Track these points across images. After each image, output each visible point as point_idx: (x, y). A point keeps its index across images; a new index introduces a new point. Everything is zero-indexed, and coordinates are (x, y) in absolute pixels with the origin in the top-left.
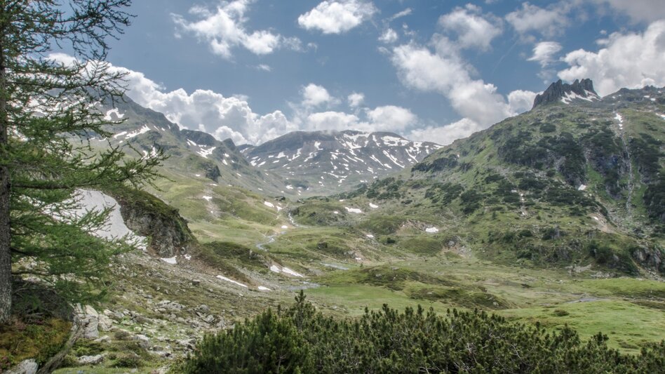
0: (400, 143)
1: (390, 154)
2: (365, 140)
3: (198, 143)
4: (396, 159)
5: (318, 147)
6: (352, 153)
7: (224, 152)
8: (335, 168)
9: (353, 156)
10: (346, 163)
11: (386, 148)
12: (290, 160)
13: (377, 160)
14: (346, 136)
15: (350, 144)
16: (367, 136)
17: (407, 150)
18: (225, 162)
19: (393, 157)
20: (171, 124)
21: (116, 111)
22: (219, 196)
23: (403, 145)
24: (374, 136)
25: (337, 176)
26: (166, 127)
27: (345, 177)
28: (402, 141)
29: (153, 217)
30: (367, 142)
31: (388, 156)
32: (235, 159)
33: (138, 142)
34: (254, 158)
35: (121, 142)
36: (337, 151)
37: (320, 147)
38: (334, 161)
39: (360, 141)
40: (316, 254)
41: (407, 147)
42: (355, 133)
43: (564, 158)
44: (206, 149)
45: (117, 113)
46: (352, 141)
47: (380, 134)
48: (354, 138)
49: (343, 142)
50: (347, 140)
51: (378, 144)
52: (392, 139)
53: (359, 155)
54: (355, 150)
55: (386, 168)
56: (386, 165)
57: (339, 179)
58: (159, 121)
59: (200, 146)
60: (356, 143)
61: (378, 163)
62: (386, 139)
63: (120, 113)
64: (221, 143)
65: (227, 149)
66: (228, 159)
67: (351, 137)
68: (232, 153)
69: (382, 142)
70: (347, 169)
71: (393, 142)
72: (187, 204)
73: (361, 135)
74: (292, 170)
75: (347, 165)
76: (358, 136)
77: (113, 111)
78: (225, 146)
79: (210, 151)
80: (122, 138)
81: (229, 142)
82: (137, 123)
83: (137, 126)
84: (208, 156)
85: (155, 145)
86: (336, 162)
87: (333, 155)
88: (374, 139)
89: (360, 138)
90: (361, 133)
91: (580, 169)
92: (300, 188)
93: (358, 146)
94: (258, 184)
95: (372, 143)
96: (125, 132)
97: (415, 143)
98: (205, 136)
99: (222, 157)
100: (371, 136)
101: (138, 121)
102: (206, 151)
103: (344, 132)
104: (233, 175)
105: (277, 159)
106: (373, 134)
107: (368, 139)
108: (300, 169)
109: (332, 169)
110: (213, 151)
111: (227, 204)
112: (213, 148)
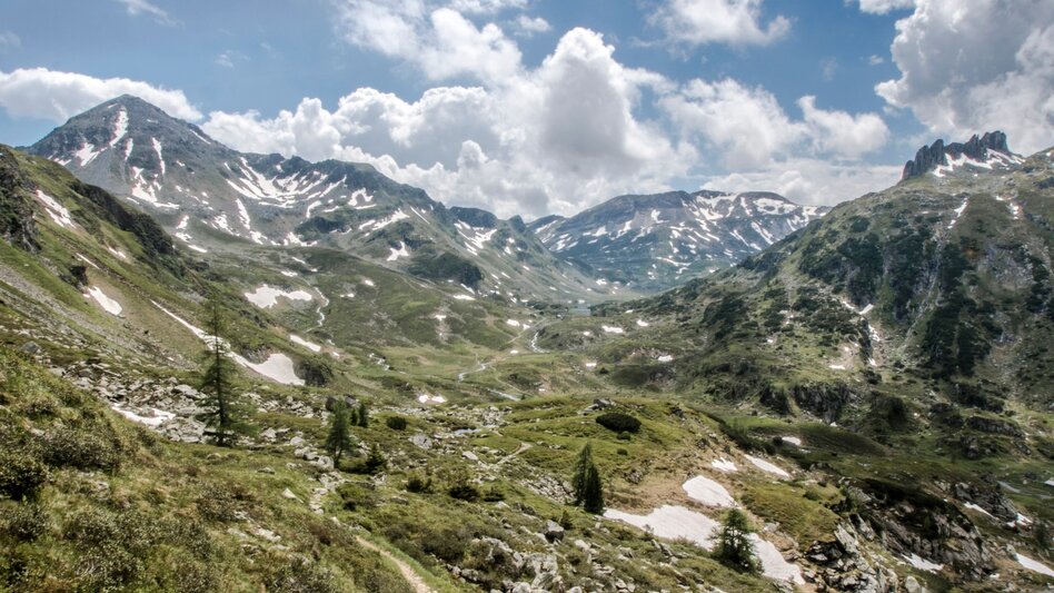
0: (781, 210)
1: (761, 227)
2: (729, 205)
3: (472, 226)
4: (770, 235)
5: (655, 219)
6: (704, 227)
7: (508, 236)
8: (676, 250)
9: (703, 233)
10: (693, 243)
11: (758, 216)
12: (613, 239)
13: (741, 237)
14: (700, 199)
15: (705, 212)
16: (732, 198)
17: (789, 221)
18: (508, 250)
19: (766, 232)
20: (433, 203)
21: (363, 192)
22: (455, 315)
23: (786, 212)
24: (743, 199)
25: (676, 264)
26: (427, 208)
27: (688, 265)
28: (786, 206)
29: (308, 369)
30: (731, 209)
31: (759, 231)
32: (521, 244)
33: (386, 237)
34: (562, 237)
35: (367, 234)
36: (682, 224)
37: (659, 218)
38: (674, 240)
39: (722, 206)
40: (504, 383)
41: (791, 216)
42: (715, 194)
43: (858, 269)
44: (483, 233)
45: (365, 195)
46: (709, 207)
47: (752, 196)
48: (713, 202)
49: (694, 210)
50: (700, 205)
51: (748, 212)
52: (770, 202)
53: (714, 230)
54: (709, 223)
55: (752, 249)
56: (754, 245)
57: (677, 269)
58: (418, 200)
59: (475, 229)
60: (715, 210)
61: (741, 242)
62: (761, 203)
63: (368, 195)
64: (505, 223)
65: (513, 231)
66: (512, 246)
67: (708, 202)
68: (519, 236)
69: (754, 208)
70: (694, 252)
71: (771, 208)
72: (416, 326)
73: (724, 198)
74: (612, 255)
75: (693, 246)
76: (719, 198)
77: (359, 192)
78: (510, 226)
79: (488, 236)
80: (368, 229)
81: (517, 221)
82: (388, 208)
83: (387, 212)
84: (485, 243)
85: (406, 241)
86: (678, 242)
87: (674, 232)
88: (743, 204)
89: (722, 202)
90: (724, 194)
91: (872, 284)
92: (617, 283)
93: (717, 216)
94: (551, 281)
95: (739, 210)
96: (372, 221)
97: (805, 208)
98: (482, 215)
99: (504, 244)
100: (738, 199)
101: (389, 205)
102: (483, 236)
103: (697, 194)
104: (516, 269)
105: (594, 238)
106: (742, 195)
107: (733, 203)
108: (623, 254)
109: (671, 252)
110: (493, 236)
111: (461, 324)
112: (493, 231)
